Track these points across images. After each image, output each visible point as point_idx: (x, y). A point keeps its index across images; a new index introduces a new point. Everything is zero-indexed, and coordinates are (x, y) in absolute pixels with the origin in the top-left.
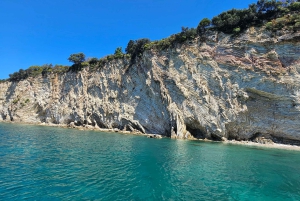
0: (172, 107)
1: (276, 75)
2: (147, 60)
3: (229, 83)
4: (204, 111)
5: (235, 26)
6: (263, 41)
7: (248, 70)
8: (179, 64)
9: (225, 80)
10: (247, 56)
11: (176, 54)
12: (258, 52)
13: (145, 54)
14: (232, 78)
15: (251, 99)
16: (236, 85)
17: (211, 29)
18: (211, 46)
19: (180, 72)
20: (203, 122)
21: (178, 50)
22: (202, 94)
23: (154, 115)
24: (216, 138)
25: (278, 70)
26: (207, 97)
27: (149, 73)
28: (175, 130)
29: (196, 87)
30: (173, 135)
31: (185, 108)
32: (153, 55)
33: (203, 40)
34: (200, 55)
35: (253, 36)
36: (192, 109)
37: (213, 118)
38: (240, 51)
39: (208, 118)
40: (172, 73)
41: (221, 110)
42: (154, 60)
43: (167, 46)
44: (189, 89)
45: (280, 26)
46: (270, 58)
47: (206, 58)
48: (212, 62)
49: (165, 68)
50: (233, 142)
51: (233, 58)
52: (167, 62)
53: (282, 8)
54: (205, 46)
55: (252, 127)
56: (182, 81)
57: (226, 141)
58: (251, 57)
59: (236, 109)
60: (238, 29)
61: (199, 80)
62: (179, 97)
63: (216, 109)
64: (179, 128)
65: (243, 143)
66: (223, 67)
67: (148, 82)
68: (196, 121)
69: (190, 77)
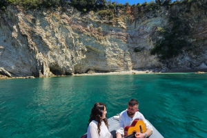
0: (39, 56)
1: (100, 40)
2: (12, 15)
3: (78, 42)
4: (62, 58)
5: (84, 7)
6: (97, 20)
7: (88, 36)
8: (44, 25)
9: (76, 40)
10: (88, 28)
11: (42, 16)
12: (94, 26)
13: (9, 9)
14: (80, 39)
15: (88, 52)
16: (82, 43)
17: (69, 4)
18: (69, 16)
19: (46, 30)
20: (61, 65)
21: (45, 14)
22: (61, 47)
23: (20, 62)
24: (68, 74)
25: (101, 37)
26: (64, 50)
27: (15, 27)
28: (42, 72)
29: (58, 42)
30: (41, 75)
31: (49, 57)
32: (19, 12)
33: (64, 11)
34: (62, 21)
35: (92, 16)
36: (54, 57)
37: (67, 62)
38: (85, 24)
39: (64, 62)
40: (39, 30)
41: (72, 58)
42: (20, 16)
43: (34, 7)
44: (52, 44)
45: (104, 14)
46: (99, 30)
47: (65, 24)
48: (69, 27)
49: (31, 25)
50: (78, 75)
51: (81, 27)
52: (34, 21)
53: (106, 5)
54: (65, 15)
55: (87, 66)
56: (47, 37)
57: (74, 75)
58: (90, 28)
59: (81, 57)
60: (85, 10)
61: (60, 38)
62: (45, 49)
63: (69, 57)
64: (45, 70)
65: (82, 75)
66: (75, 31)
67: (14, 35)
68: (57, 65)
69: (53, 36)
